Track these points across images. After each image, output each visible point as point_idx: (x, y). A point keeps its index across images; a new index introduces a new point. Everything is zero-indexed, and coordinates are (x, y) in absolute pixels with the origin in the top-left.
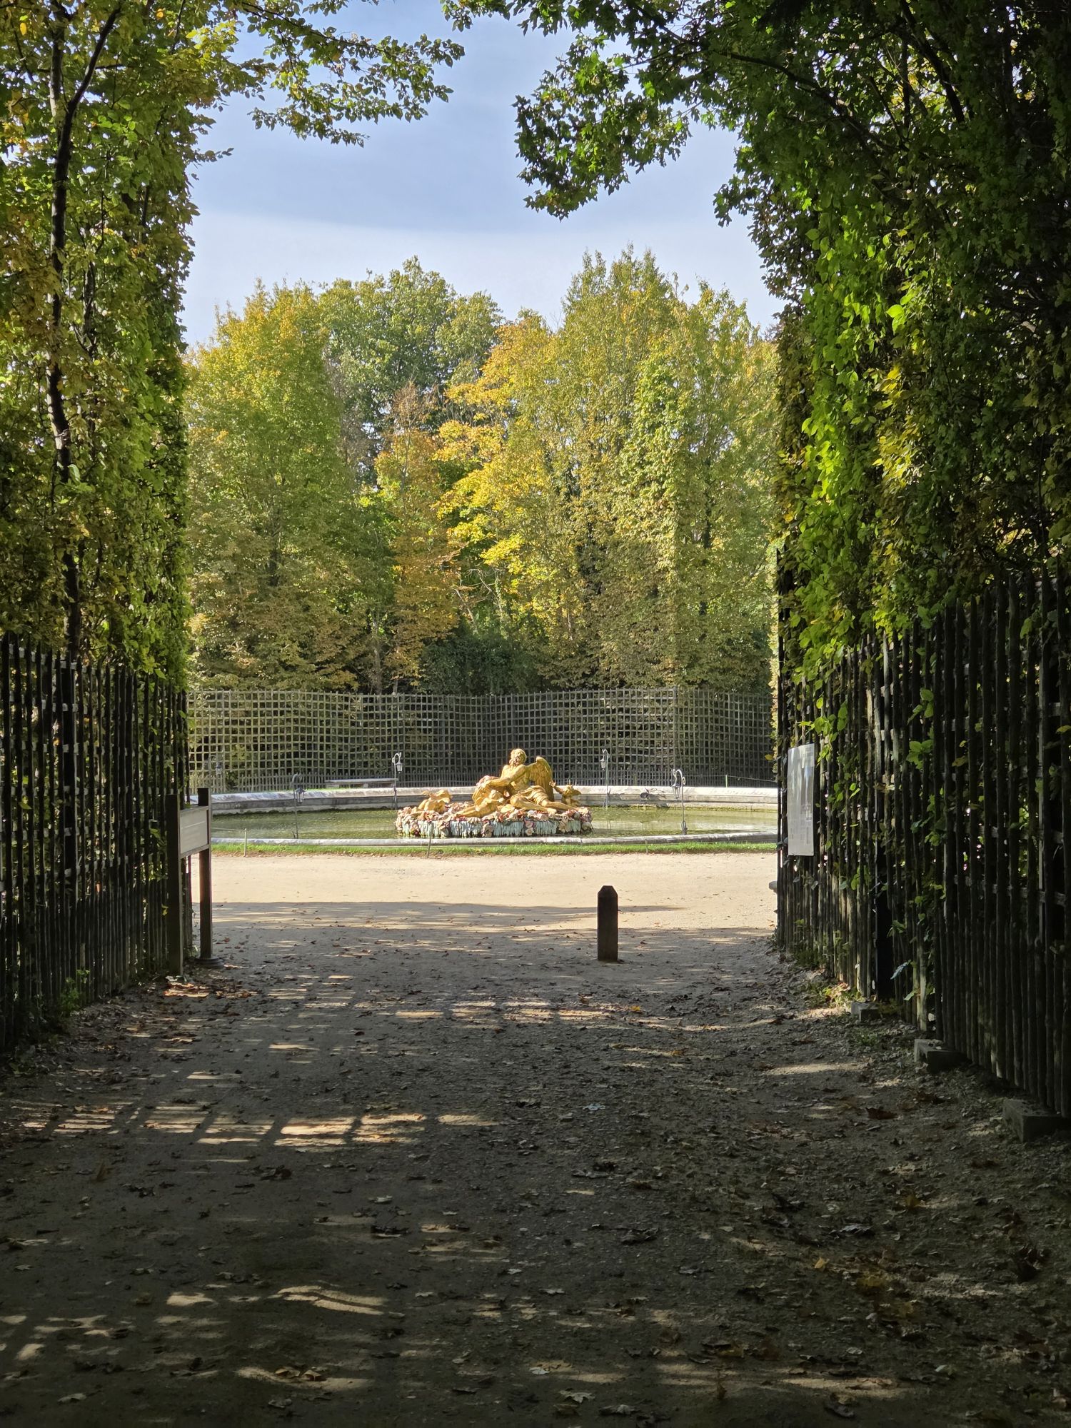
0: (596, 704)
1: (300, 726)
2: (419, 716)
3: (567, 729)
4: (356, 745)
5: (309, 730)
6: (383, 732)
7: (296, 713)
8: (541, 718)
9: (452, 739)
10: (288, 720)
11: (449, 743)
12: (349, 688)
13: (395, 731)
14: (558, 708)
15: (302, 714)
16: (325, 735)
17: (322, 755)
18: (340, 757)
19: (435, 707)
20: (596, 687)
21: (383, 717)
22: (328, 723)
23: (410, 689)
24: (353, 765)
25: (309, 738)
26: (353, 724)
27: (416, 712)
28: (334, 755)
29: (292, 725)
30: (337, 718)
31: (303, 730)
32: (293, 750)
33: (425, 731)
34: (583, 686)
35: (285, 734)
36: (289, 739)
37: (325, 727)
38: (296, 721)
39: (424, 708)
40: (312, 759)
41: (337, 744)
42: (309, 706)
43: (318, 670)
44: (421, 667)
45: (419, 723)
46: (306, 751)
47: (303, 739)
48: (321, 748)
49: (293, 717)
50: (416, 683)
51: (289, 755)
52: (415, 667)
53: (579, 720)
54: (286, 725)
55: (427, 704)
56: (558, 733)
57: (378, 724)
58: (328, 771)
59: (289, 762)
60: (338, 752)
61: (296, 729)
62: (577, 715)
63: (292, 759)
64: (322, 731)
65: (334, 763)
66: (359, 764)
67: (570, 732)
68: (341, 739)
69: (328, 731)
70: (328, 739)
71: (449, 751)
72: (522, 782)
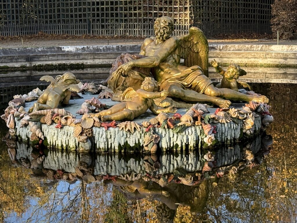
11: (14, 3)
71: (14, 9)
72: (174, 61)
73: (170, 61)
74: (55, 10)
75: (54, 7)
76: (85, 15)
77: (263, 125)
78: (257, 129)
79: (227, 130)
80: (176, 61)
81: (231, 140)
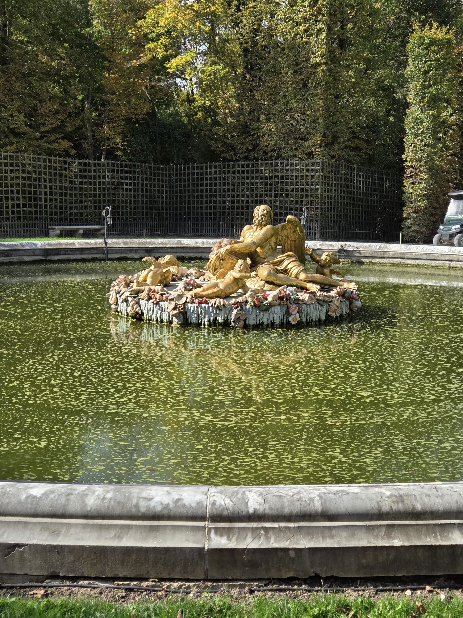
0: (257, 171)
1: (27, 182)
2: (122, 178)
3: (233, 190)
4: (74, 199)
5: (35, 187)
6: (95, 189)
7: (23, 171)
8: (213, 182)
9: (147, 197)
10: (17, 177)
11: (145, 199)
12: (67, 153)
13: (104, 189)
14: (227, 175)
15: (29, 172)
16: (48, 190)
17: (46, 207)
18: (61, 208)
19: (134, 172)
20: (256, 159)
21: (95, 177)
22: (50, 180)
23: (116, 157)
24: (71, 214)
25: (35, 192)
26: (71, 182)
27: (120, 175)
28: (56, 207)
29: (20, 181)
30: (58, 177)
31: (30, 186)
32: (21, 202)
33: (126, 189)
34: (246, 158)
35: (15, 189)
36: (18, 192)
37: (48, 184)
38: (24, 178)
39: (126, 172)
40: (38, 209)
41: (58, 198)
42: (34, 167)
43: (41, 138)
44: (124, 141)
45: (122, 184)
46: (33, 203)
47: (30, 192)
48: (46, 200)
49: (21, 175)
50: (119, 153)
51: (18, 206)
52: (119, 140)
53: (243, 184)
54: (15, 181)
55: (128, 169)
56: (227, 193)
57: (90, 183)
58: (51, 219)
59: (19, 212)
60: (59, 204)
61: (24, 185)
62: (241, 181)
63: (21, 209)
64: (45, 187)
65: (56, 213)
66: (76, 214)
67: (236, 193)
68: (61, 194)
69: (51, 187)
70: (51, 194)
71: (145, 205)
72: (270, 247)
73: (267, 247)
74: (185, 207)
75: (185, 204)
76: (215, 214)
77: (351, 310)
78: (344, 313)
79: (312, 311)
80: (272, 248)
81: (316, 321)
